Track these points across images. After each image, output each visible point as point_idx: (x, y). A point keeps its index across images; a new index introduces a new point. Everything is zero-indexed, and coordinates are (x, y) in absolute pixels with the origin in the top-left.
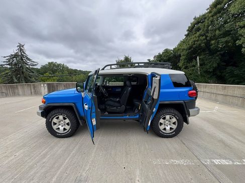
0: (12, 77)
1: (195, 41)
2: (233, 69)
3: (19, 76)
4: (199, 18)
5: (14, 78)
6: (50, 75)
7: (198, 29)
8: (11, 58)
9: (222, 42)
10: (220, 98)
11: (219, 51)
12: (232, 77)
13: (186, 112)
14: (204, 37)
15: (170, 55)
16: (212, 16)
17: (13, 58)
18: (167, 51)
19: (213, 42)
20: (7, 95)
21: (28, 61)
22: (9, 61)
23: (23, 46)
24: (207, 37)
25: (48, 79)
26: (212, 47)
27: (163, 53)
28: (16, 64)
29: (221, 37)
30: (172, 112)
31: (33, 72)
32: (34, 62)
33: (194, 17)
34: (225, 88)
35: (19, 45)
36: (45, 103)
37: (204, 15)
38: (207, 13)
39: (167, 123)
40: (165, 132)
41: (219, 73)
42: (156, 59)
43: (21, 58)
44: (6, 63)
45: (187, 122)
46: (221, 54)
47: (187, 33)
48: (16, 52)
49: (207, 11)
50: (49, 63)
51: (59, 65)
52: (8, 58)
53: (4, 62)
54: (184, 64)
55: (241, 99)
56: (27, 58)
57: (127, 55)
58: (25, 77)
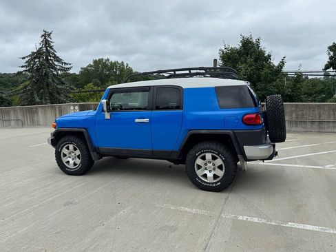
0: (32, 94)
3: (42, 90)
5: (35, 96)
6: (95, 88)
8: (31, 60)
13: (237, 150)
17: (35, 58)
20: (23, 125)
21: (56, 63)
22: (29, 65)
23: (49, 35)
25: (91, 96)
28: (38, 70)
30: (215, 147)
31: (63, 84)
32: (65, 63)
35: (43, 33)
36: (55, 128)
39: (210, 167)
40: (206, 180)
43: (47, 57)
44: (24, 69)
48: (39, 47)
50: (95, 62)
51: (114, 65)
52: (27, 59)
53: (22, 67)
56: (55, 57)
58: (51, 94)
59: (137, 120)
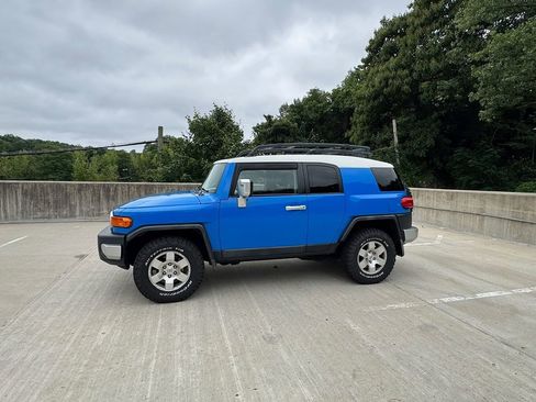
1: (386, 79)
2: (465, 154)
4: (392, 23)
7: (393, 51)
9: (442, 90)
10: (444, 218)
11: (436, 109)
12: (464, 173)
13: (399, 235)
14: (406, 72)
15: (324, 107)
16: (422, 25)
18: (315, 95)
19: (424, 85)
24: (412, 71)
26: (422, 97)
27: (306, 100)
29: (441, 78)
30: (379, 234)
33: (382, 18)
34: (452, 197)
37: (402, 19)
38: (410, 15)
41: (438, 163)
42: (285, 114)
45: (401, 254)
46: (441, 117)
47: (366, 55)
49: (409, 11)
54: (361, 137)
55: (478, 217)
57: (220, 105)
59: (288, 208)
